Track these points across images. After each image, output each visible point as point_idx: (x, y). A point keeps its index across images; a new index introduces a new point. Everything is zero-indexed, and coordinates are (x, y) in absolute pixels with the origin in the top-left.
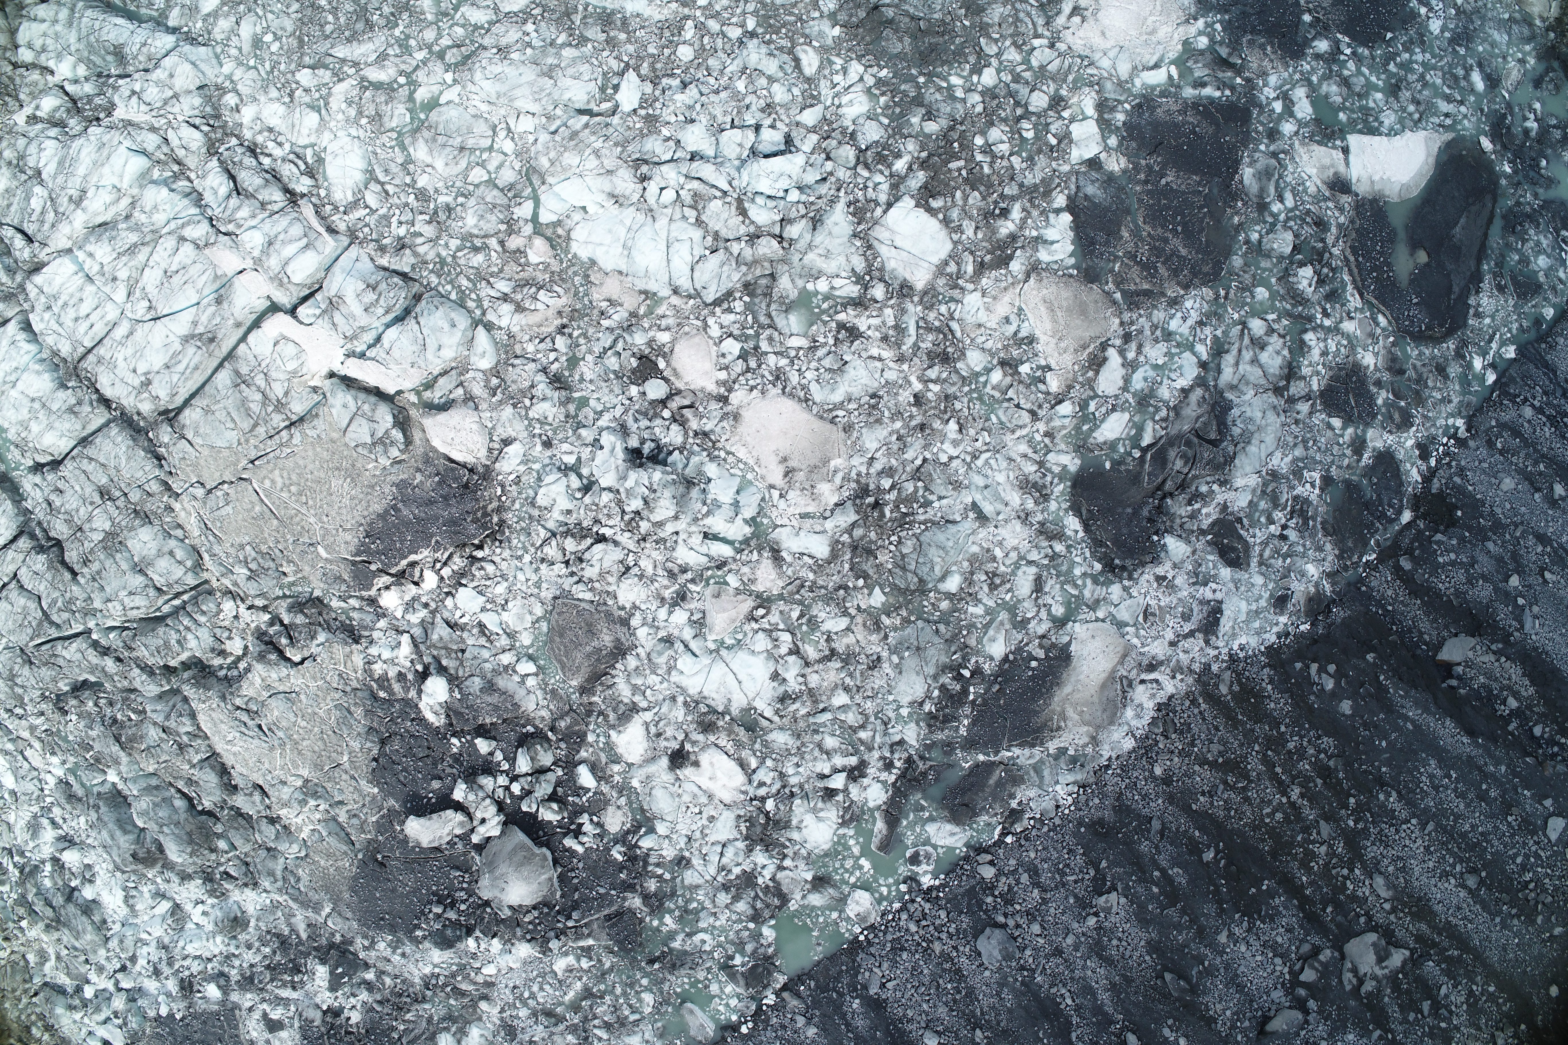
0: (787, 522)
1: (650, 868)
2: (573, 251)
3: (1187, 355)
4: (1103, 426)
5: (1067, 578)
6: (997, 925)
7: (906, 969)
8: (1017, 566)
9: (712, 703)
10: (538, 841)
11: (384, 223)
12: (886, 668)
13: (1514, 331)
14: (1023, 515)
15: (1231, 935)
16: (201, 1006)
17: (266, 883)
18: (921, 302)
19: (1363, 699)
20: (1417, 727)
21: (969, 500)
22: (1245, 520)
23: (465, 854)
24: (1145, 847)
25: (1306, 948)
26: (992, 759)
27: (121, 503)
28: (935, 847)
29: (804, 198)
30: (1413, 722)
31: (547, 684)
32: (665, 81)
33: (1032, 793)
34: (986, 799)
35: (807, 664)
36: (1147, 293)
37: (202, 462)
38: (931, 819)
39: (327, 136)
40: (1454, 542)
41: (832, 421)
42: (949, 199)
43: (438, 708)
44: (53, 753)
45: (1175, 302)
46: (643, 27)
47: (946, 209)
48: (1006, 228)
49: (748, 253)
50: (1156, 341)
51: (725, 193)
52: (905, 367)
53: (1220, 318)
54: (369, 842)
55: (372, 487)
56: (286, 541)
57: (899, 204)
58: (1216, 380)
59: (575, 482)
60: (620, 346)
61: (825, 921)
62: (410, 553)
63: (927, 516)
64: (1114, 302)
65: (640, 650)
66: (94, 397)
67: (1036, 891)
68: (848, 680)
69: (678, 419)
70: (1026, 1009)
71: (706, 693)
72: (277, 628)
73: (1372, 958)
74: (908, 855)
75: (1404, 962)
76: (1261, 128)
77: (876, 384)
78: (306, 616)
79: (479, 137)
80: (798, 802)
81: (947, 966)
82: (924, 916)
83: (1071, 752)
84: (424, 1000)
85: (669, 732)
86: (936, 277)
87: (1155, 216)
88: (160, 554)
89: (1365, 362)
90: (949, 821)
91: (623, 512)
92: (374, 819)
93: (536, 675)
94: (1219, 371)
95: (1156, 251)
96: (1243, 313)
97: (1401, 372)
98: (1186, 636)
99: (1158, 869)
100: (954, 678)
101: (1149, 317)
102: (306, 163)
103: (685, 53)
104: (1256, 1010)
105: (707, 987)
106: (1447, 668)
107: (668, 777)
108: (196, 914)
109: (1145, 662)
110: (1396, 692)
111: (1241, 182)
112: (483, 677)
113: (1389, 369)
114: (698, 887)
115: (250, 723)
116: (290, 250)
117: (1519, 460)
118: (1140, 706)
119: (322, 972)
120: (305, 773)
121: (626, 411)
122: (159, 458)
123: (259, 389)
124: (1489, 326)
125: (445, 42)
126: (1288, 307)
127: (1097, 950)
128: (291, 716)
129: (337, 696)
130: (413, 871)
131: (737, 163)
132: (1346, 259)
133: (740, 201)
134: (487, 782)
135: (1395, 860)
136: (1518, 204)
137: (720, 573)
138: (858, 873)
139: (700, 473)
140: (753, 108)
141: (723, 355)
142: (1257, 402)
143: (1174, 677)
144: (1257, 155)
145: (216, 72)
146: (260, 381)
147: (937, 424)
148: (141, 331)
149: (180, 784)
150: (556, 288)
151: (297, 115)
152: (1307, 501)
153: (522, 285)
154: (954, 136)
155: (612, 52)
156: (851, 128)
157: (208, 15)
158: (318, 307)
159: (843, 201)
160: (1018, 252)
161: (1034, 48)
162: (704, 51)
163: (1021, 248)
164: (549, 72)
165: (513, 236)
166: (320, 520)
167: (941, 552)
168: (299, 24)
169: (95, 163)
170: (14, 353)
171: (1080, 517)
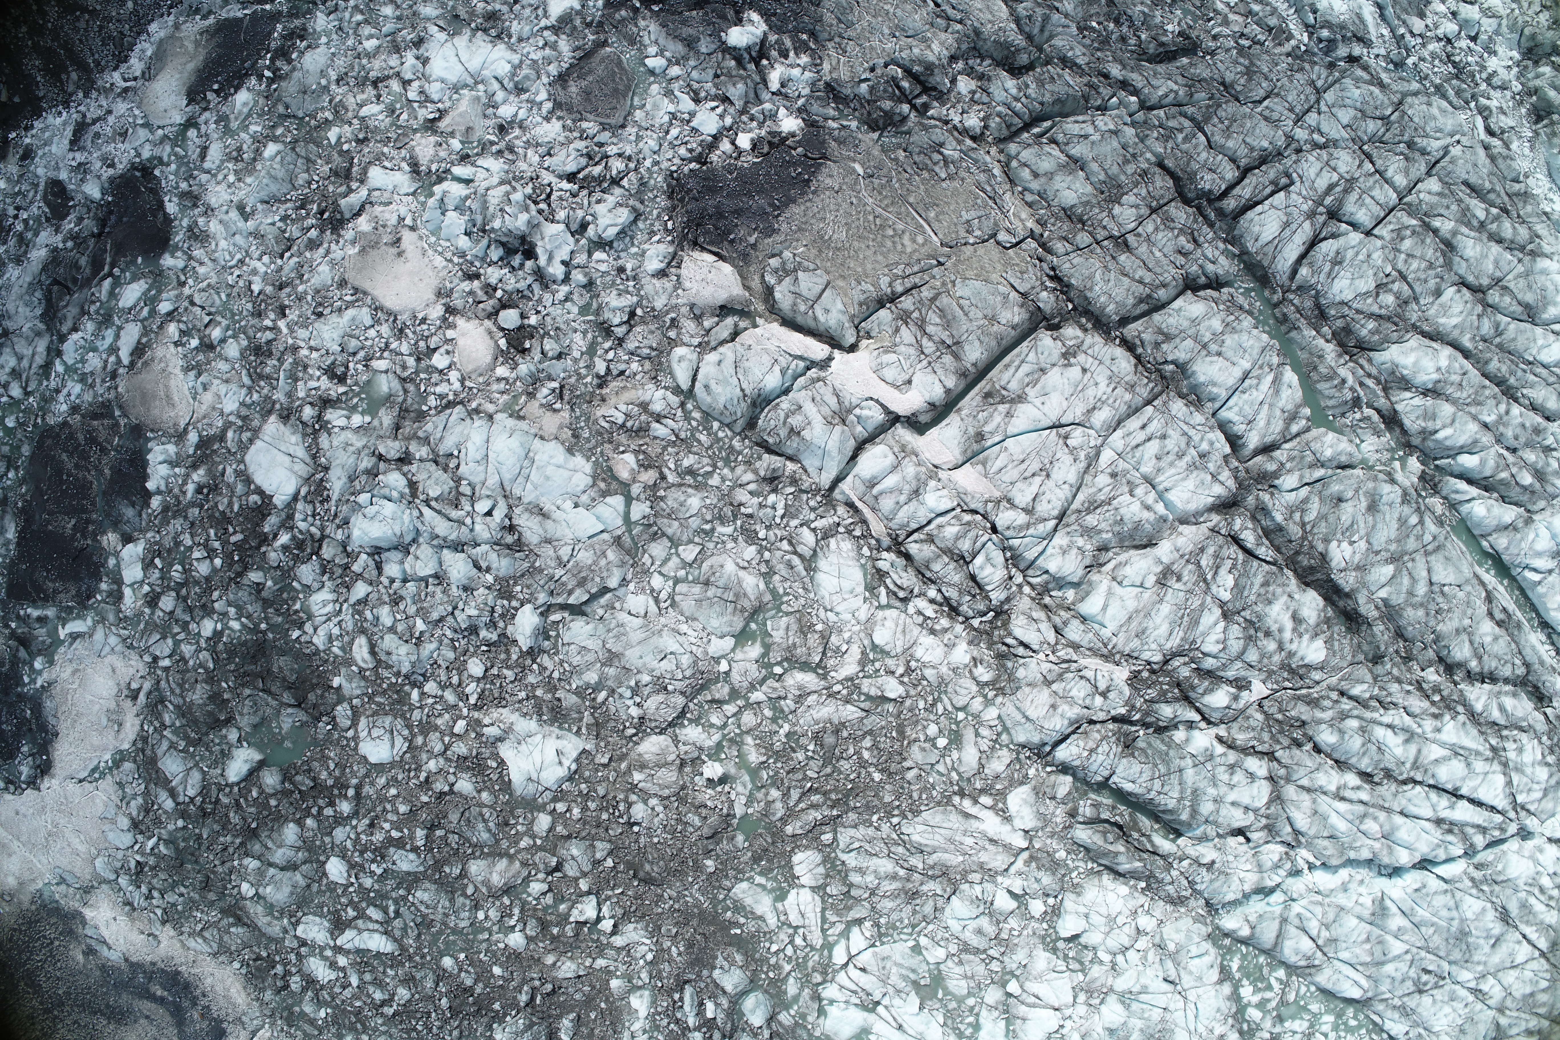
0: (402, 199)
2: (590, 464)
3: (70, 362)
4: (138, 294)
8: (219, 168)
9: (485, 37)
11: (792, 510)
12: (333, 76)
14: (209, 212)
18: (274, 404)
21: (249, 223)
22: (44, 220)
26: (260, 8)
27: (1101, 234)
31: (638, 49)
32: (494, 637)
36: (95, 416)
37: (999, 267)
39: (863, 615)
41: (356, 290)
42: (244, 502)
43: (747, 25)
45: (74, 410)
46: (520, 702)
47: (247, 494)
48: (199, 475)
49: (414, 447)
50: (92, 374)
51: (426, 503)
52: (290, 341)
53: (43, 398)
55: (800, 229)
56: (899, 180)
57: (287, 499)
58: (52, 341)
59: (592, 231)
62: (759, 164)
63: (284, 207)
64: (121, 407)
65: (545, 80)
66: (1140, 350)
68: (365, 62)
69: (490, 289)
71: (490, 46)
72: (919, 101)
77: (316, 325)
78: (881, 109)
79: (689, 595)
83: (197, 17)
86: (260, 429)
87: (84, 488)
88: (1050, 176)
93: (647, 57)
94: (49, 350)
95: (84, 456)
96: (26, 403)
98: (99, 119)
102: (887, 587)
103: (476, 667)
109: (131, 95)
111: (17, 525)
112: (698, 53)
115: (947, 8)
116: (890, 482)
118: (140, 60)
121: (540, 301)
122: (1055, 278)
123: (930, 337)
125: (730, 709)
128: (899, 12)
129: (850, 33)
131: (421, 540)
137: (468, 152)
139: (474, 244)
141: (448, 352)
142: (21, 321)
143: (112, 84)
145: (1004, 710)
146: (929, 346)
148: (1077, 412)
150: (606, 425)
153: (642, 431)
154: (237, 567)
155: (550, 677)
156: (325, 578)
157: (1022, 783)
158: (858, 417)
159: (333, 502)
160: (191, 451)
161: (170, 656)
162: (458, 669)
163: (189, 456)
164: (612, 658)
165: (651, 483)
166: (860, 199)
167: (273, 172)
168: (905, 754)
169: (1148, 615)
170: (1249, 412)
171: (165, 213)
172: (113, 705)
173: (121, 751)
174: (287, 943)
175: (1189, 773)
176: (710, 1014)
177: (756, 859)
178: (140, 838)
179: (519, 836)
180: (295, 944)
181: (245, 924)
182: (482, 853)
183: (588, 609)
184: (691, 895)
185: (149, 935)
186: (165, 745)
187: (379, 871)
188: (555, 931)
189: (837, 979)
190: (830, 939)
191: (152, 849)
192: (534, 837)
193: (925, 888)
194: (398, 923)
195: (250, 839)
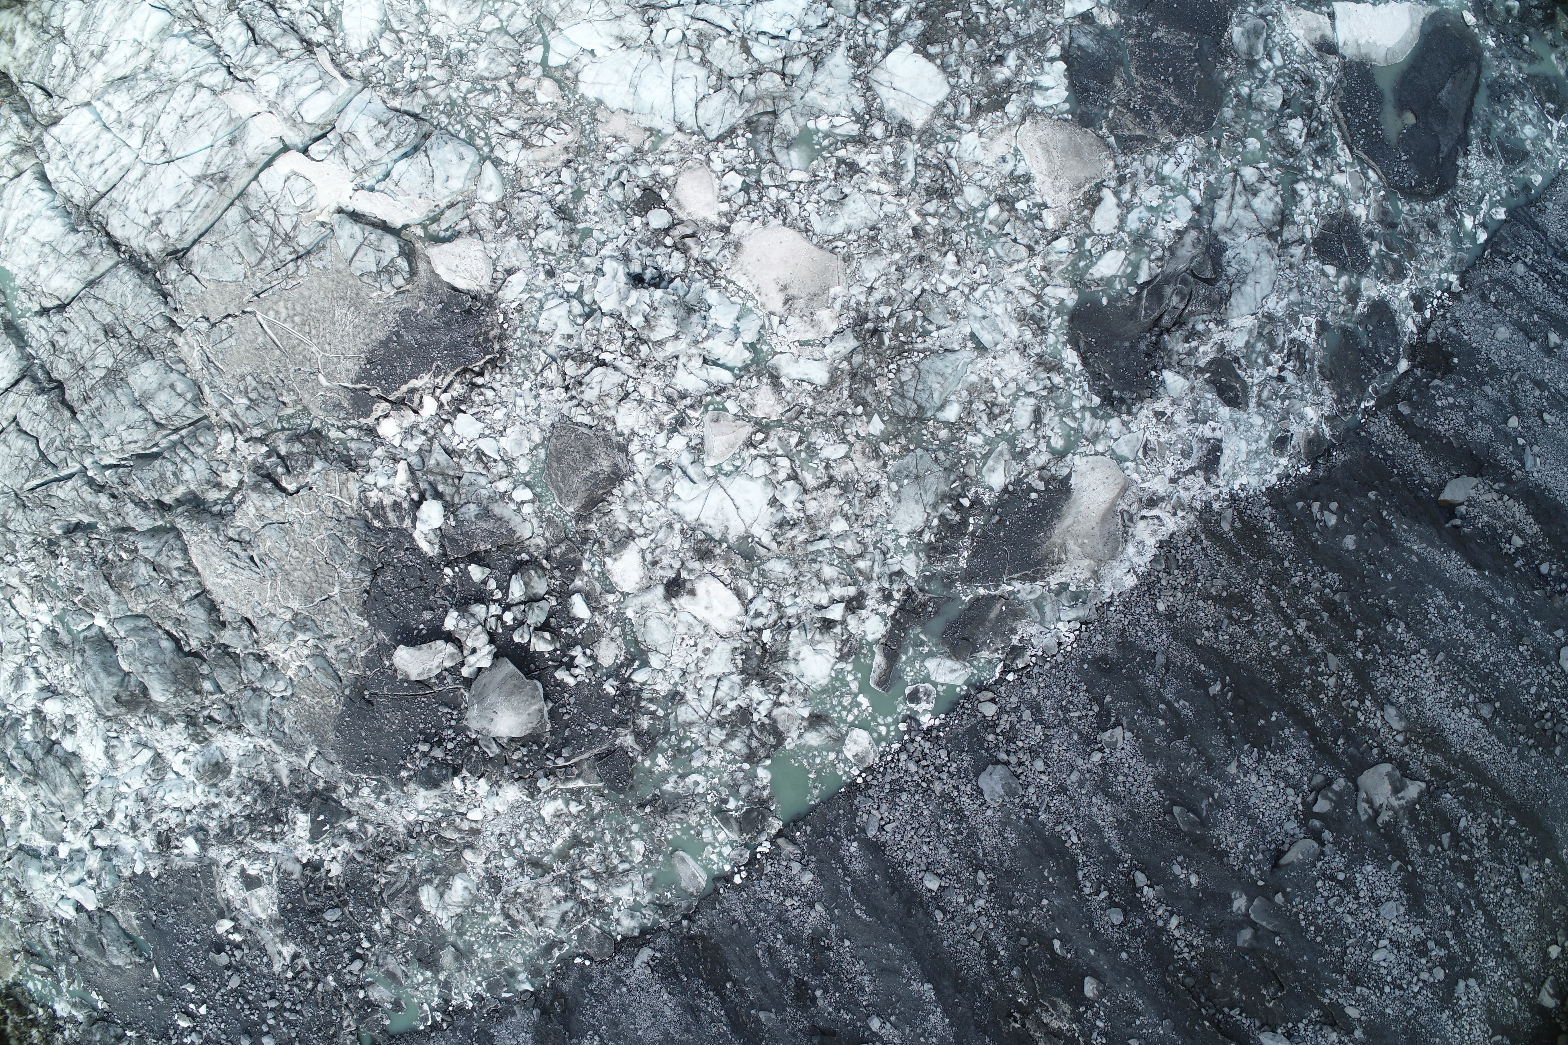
0: (787, 349)
1: (643, 704)
2: (580, 91)
3: (1181, 198)
5: (1066, 411)
6: (998, 762)
7: (906, 811)
9: (710, 531)
10: (528, 674)
11: (397, 68)
12: (885, 496)
14: (1021, 347)
15: (1240, 765)
16: (177, 862)
17: (250, 726)
18: (919, 140)
19: (1367, 534)
20: (1423, 560)
21: (967, 331)
22: (1242, 361)
23: (454, 690)
24: (1149, 681)
25: (1318, 779)
26: (992, 593)
27: (124, 340)
28: (935, 684)
29: (805, 38)
30: (1418, 555)
31: (542, 512)
33: (1033, 630)
34: (987, 634)
35: (805, 491)
36: (1140, 139)
37: (208, 296)
38: (931, 655)
40: (1452, 386)
41: (832, 251)
42: (946, 46)
43: (431, 536)
44: (42, 600)
45: (1167, 148)
47: (943, 55)
48: (1002, 73)
49: (751, 90)
50: (1150, 184)
51: (729, 33)
52: (904, 201)
53: (1212, 165)
54: (357, 678)
55: (376, 315)
56: (287, 370)
57: (899, 49)
58: (1210, 223)
59: (577, 308)
60: (624, 177)
61: (822, 762)
62: (411, 378)
63: (925, 345)
64: (1109, 146)
66: (105, 239)
67: (1039, 727)
68: (846, 507)
69: (680, 247)
70: (1030, 848)
71: (703, 520)
72: (273, 459)
73: (1387, 788)
74: (907, 692)
75: (1421, 794)
78: (304, 444)
80: (794, 632)
81: (948, 806)
82: (924, 756)
83: (1073, 588)
84: (407, 850)
85: (665, 561)
86: (933, 118)
87: (1147, 67)
88: (160, 387)
90: (949, 657)
91: (624, 338)
92: (363, 654)
93: (532, 502)
94: (1213, 216)
95: (1149, 100)
97: (1393, 226)
98: (1186, 473)
99: (1164, 702)
100: (953, 508)
101: (1143, 161)
102: (323, 15)
104: (1269, 843)
105: (699, 833)
106: (1450, 509)
107: (662, 607)
108: (176, 761)
109: (1146, 497)
110: (1399, 526)
111: (1231, 40)
112: (479, 504)
113: (1381, 222)
114: (691, 724)
115: (242, 554)
116: (305, 91)
117: (1513, 312)
118: (1142, 542)
119: (303, 821)
120: (296, 605)
121: (629, 241)
122: (165, 295)
123: (267, 224)
126: (1280, 158)
127: (1103, 786)
128: (284, 546)
129: (331, 525)
130: (401, 708)
131: (741, 7)
132: (1335, 116)
133: (743, 40)
134: (479, 610)
135: (1407, 690)
136: (1503, 75)
137: (718, 399)
138: (856, 711)
141: (726, 188)
142: (1251, 244)
143: (1175, 514)
144: (1245, 16)
146: (269, 216)
148: (154, 174)
149: (168, 626)
150: (563, 126)
152: (1303, 344)
153: (530, 123)
160: (1014, 96)
163: (1017, 92)
165: (522, 78)
166: (323, 349)
167: (940, 379)
169: (118, 20)
170: (27, 201)
171: (1078, 350)
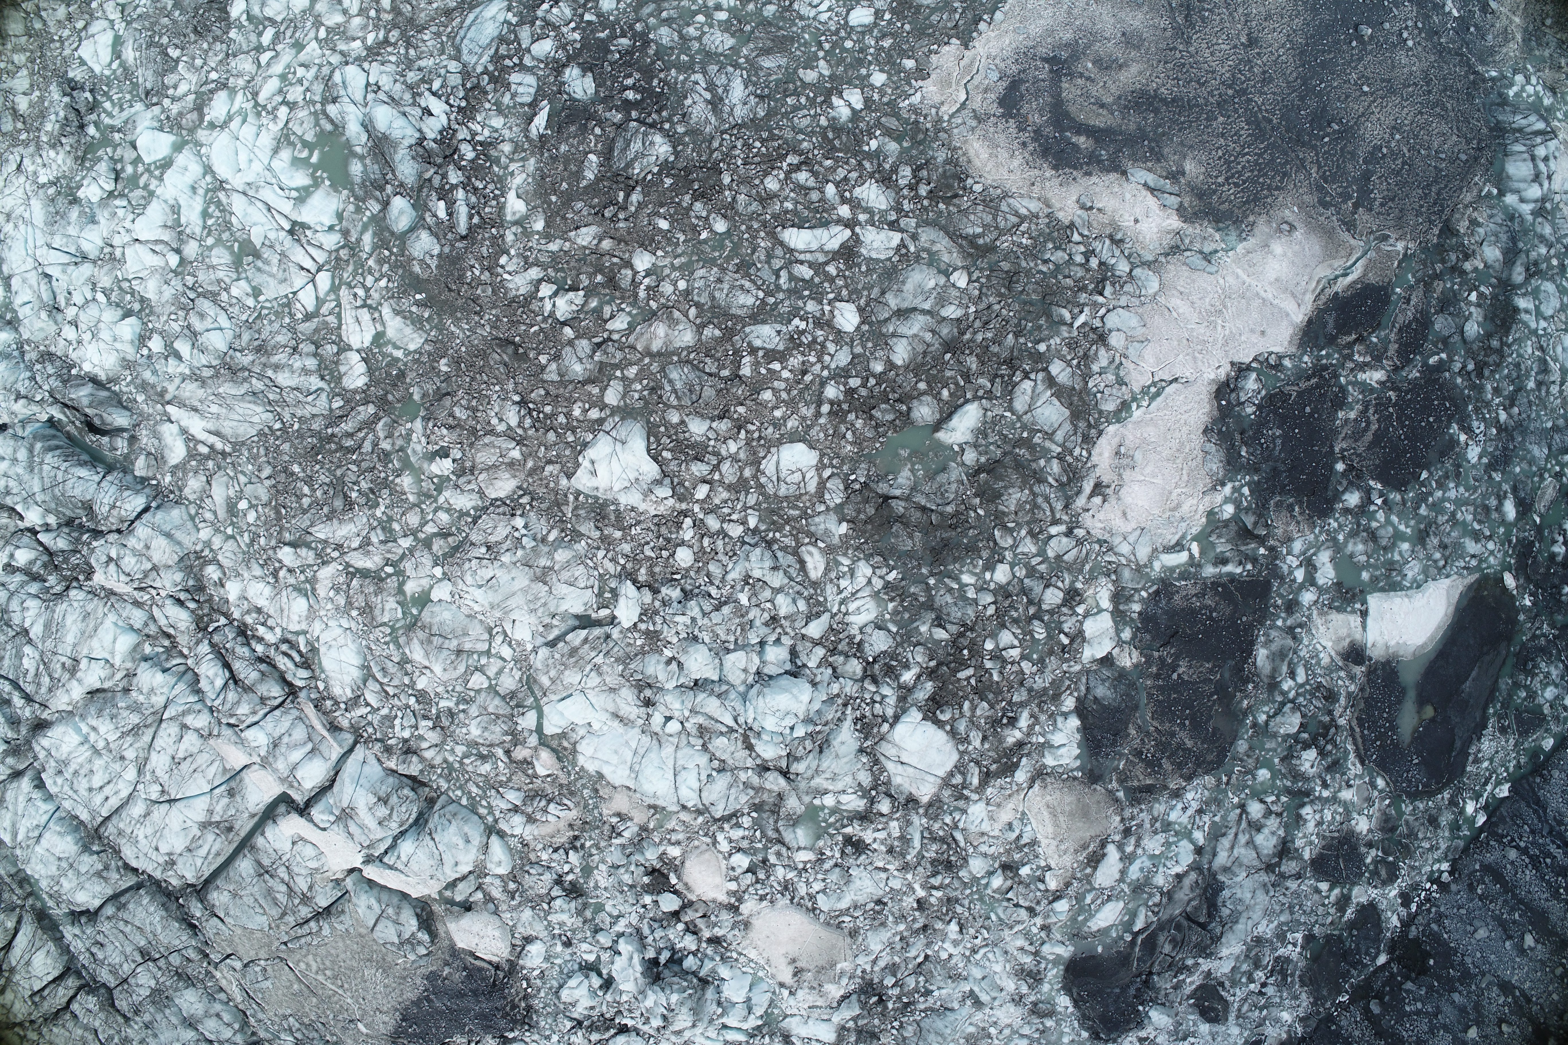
0: (796, 1012)
2: (580, 764)
3: (1184, 843)
4: (1099, 916)
8: (1010, 1040)
11: (387, 723)
13: (1511, 769)
14: (1017, 998)
18: (926, 814)
21: (967, 990)
22: (1227, 984)
27: (162, 963)
29: (810, 729)
32: (664, 590)
36: (1149, 790)
37: (236, 939)
39: (318, 625)
40: (1423, 990)
41: (839, 926)
42: (957, 712)
45: (1177, 794)
46: (638, 523)
47: (953, 720)
48: (1013, 736)
49: (755, 780)
50: (1155, 832)
51: (731, 727)
52: (909, 876)
53: (1219, 803)
55: (404, 978)
56: (327, 1017)
57: (906, 717)
58: (1210, 863)
59: (596, 982)
60: (633, 868)
63: (927, 1005)
64: (1117, 800)
66: (120, 863)
69: (692, 929)
76: (1279, 602)
77: (881, 893)
79: (475, 639)
86: (941, 788)
87: (1164, 712)
88: (208, 1015)
89: (1358, 829)
94: (1214, 855)
95: (1162, 746)
96: (1243, 796)
97: (1393, 829)
102: (299, 652)
103: (684, 557)
111: (1254, 663)
113: (1382, 829)
116: (296, 755)
117: (1496, 907)
121: (642, 918)
124: (1487, 769)
125: (430, 529)
126: (1289, 784)
131: (742, 689)
132: (1352, 729)
133: (746, 736)
136: (1534, 637)
139: (713, 971)
140: (758, 623)
141: (733, 869)
142: (1249, 884)
144: (1273, 633)
145: (193, 539)
146: (282, 872)
147: (939, 925)
148: (158, 813)
150: (566, 801)
151: (285, 599)
152: (1288, 960)
153: (532, 796)
154: (965, 642)
155: (608, 551)
156: (858, 639)
157: (176, 467)
158: (332, 813)
159: (849, 718)
160: (1024, 760)
161: (1051, 537)
162: (705, 553)
163: (1028, 755)
164: (543, 577)
165: (519, 747)
166: (357, 1002)
167: (940, 1039)
168: (273, 491)
169: (83, 633)
170: (32, 810)
171: (1071, 996)
172: (1127, 474)
173: (1118, 421)
174: (913, 222)
175: (36, 486)
176: (442, 204)
177: (402, 375)
178: (1097, 323)
179: (639, 378)
180: (903, 222)
181: (965, 238)
182: (679, 355)
183: (572, 622)
184: (463, 330)
185: (1091, 208)
186: (1059, 436)
187: (796, 321)
188: (599, 278)
189: (326, 255)
190: (333, 297)
191: (1081, 312)
192: (624, 378)
193: (250, 358)
194: (777, 263)
195: (953, 339)
